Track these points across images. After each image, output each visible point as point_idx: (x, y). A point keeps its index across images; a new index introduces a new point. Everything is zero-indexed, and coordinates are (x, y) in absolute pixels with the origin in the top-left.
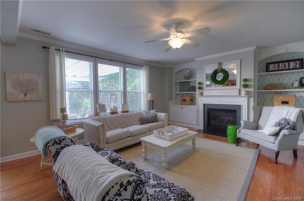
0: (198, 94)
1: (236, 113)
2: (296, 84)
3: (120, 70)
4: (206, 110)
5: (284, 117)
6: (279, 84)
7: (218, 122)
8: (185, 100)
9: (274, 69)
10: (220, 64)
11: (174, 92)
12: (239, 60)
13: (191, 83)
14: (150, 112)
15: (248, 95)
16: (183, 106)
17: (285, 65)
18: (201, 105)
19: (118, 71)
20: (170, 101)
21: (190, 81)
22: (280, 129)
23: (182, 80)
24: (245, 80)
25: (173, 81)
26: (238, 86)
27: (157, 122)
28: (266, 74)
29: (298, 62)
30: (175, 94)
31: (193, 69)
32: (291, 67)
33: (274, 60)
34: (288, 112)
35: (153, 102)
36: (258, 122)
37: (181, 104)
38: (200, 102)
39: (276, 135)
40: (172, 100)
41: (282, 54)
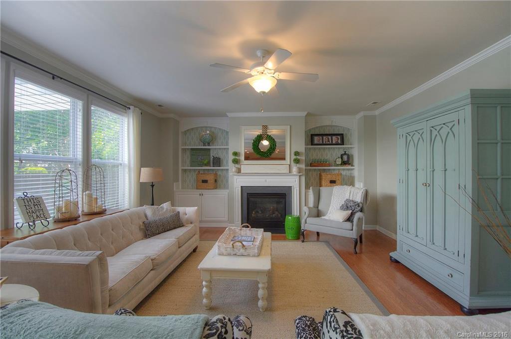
0: (234, 170)
1: (285, 198)
2: (339, 161)
3: (74, 106)
4: (245, 195)
5: (348, 198)
6: (325, 160)
7: (260, 212)
8: (205, 181)
9: (318, 143)
10: (265, 128)
11: (182, 166)
12: (289, 126)
13: (211, 152)
14: (162, 208)
15: (299, 173)
16: (204, 192)
17: (329, 139)
18: (237, 189)
19: (67, 107)
20: (175, 184)
21: (209, 149)
22: (352, 213)
23: (195, 146)
24: (297, 153)
25: (180, 145)
26: (288, 161)
27: (183, 226)
28: (310, 148)
29: (339, 137)
30: (182, 170)
31: (215, 128)
32: (334, 142)
33: (317, 132)
34: (350, 193)
35: (153, 186)
36: (318, 207)
37: (197, 189)
38: (235, 183)
39: (349, 219)
40: (178, 181)
41: (324, 126)
